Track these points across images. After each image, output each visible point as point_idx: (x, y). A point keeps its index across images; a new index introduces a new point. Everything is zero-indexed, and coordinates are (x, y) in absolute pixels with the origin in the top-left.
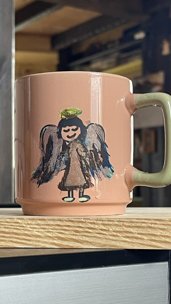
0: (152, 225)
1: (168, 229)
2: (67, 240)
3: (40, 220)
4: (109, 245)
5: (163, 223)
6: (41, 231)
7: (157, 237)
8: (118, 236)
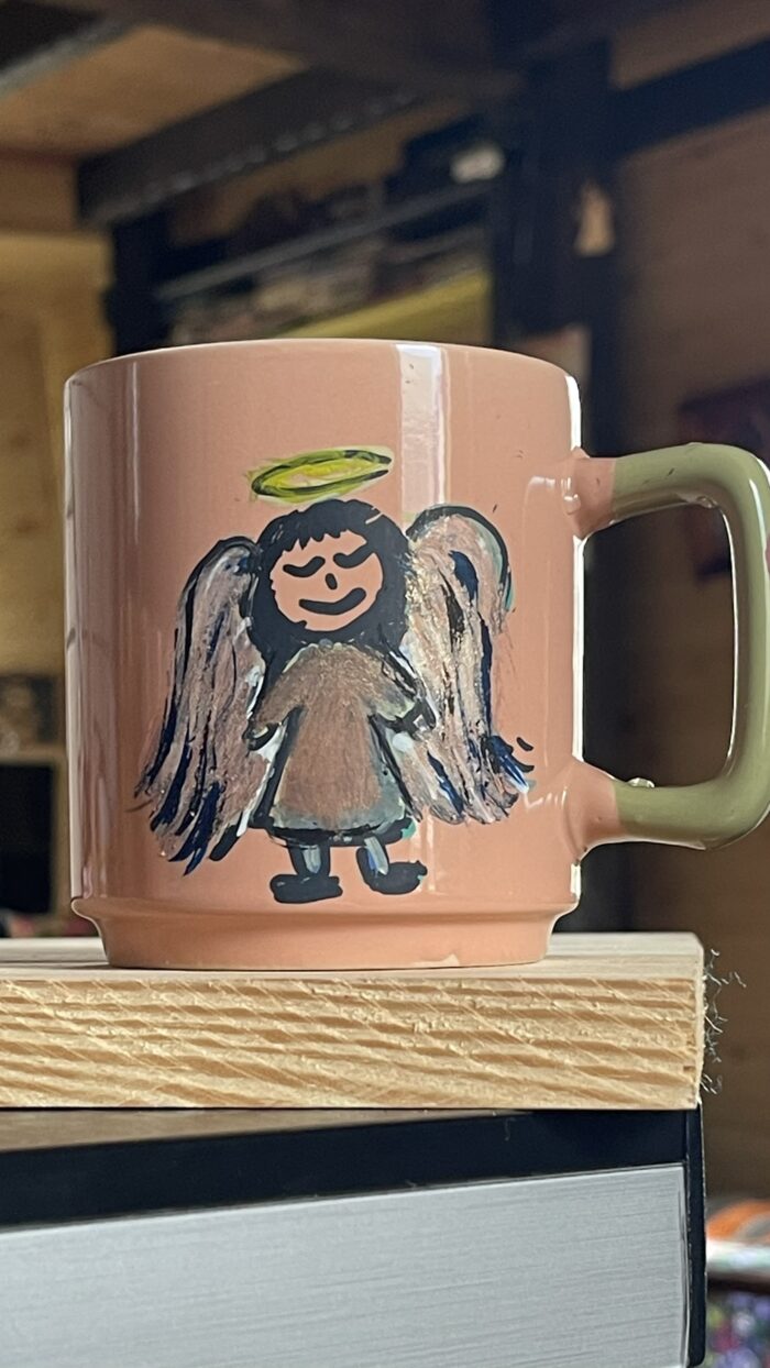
0: (595, 1006)
1: (664, 1022)
2: (235, 1075)
3: (115, 987)
4: (413, 1093)
5: (643, 996)
6: (123, 1037)
7: (618, 1058)
8: (449, 1054)
